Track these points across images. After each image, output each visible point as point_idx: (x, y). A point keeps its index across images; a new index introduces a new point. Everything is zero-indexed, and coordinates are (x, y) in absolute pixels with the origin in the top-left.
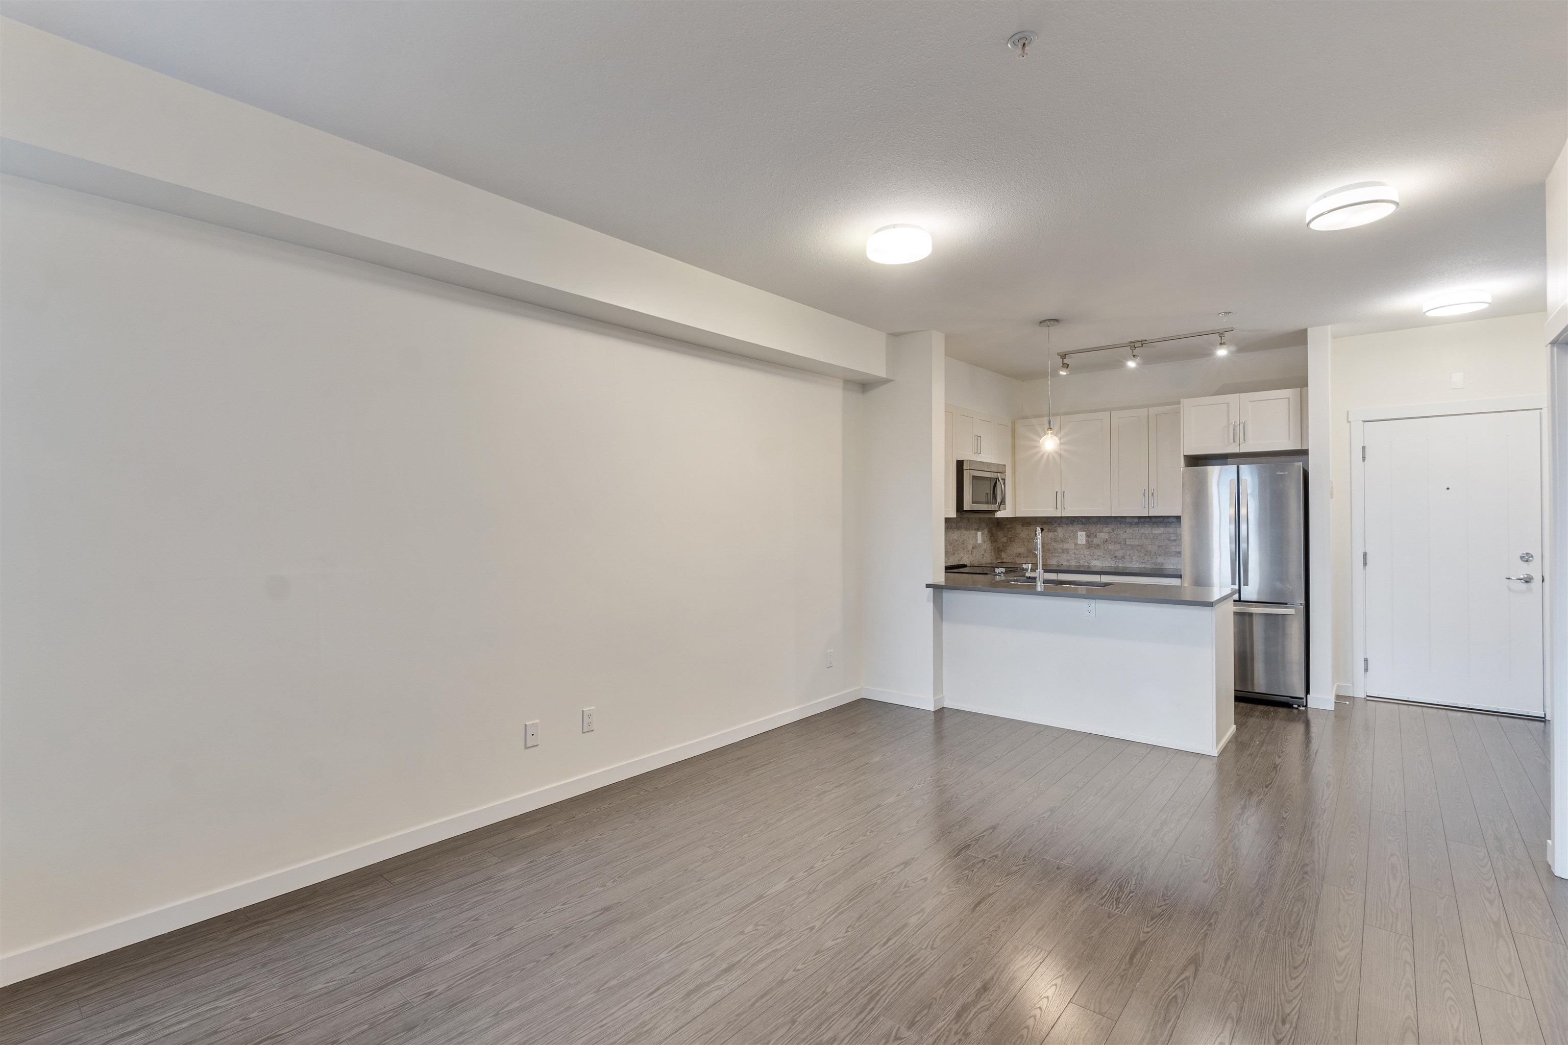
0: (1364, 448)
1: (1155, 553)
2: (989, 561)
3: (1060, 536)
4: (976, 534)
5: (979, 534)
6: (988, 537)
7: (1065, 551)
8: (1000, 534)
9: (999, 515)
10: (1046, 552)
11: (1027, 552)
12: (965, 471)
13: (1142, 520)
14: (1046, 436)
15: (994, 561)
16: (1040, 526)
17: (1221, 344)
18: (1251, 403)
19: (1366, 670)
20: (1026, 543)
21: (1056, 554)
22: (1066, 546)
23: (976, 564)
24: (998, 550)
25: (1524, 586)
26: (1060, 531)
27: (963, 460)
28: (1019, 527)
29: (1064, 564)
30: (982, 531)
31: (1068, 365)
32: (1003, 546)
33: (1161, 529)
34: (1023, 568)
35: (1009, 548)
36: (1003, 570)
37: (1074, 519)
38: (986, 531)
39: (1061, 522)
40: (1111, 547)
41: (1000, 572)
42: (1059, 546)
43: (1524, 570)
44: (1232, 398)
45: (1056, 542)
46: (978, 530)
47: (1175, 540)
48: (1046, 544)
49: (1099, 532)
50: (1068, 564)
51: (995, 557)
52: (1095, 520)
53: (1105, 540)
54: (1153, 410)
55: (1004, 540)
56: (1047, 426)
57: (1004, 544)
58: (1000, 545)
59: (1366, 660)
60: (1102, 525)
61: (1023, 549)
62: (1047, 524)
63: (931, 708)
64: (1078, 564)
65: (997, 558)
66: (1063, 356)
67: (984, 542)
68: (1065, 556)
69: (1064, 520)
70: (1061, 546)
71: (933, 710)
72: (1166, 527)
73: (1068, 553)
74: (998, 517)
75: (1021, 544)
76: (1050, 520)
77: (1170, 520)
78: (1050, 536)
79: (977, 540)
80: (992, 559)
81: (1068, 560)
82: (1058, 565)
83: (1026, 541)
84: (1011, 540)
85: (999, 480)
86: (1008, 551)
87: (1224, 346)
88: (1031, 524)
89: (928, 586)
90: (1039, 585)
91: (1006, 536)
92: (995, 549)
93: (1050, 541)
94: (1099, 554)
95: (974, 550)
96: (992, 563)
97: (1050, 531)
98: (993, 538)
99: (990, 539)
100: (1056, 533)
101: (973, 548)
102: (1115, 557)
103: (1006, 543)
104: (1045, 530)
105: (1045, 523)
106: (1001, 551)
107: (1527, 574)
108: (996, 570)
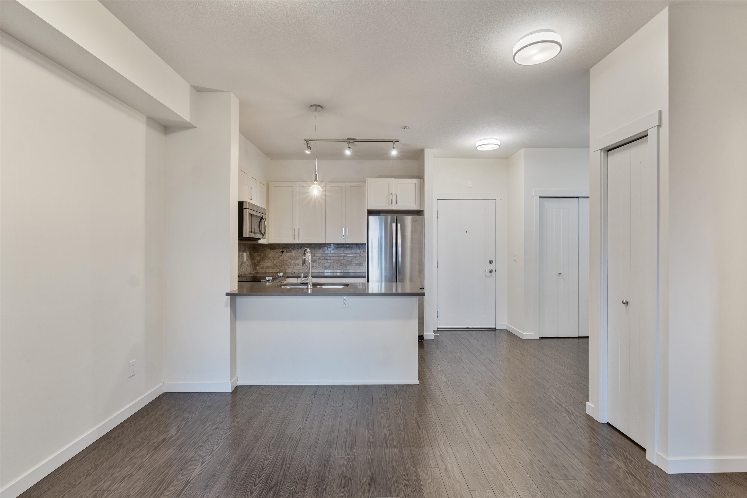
0: (438, 212)
1: (346, 264)
2: (249, 272)
3: (293, 255)
4: (243, 255)
5: (245, 254)
6: (249, 257)
7: (297, 264)
8: (256, 255)
9: (260, 242)
10: (285, 266)
11: (273, 266)
12: (244, 210)
13: (339, 246)
14: (314, 185)
15: (252, 272)
16: (281, 249)
17: (394, 148)
18: (399, 184)
19: (438, 317)
20: (273, 260)
21: (291, 267)
22: (297, 261)
23: (243, 274)
24: (255, 266)
25: (490, 274)
26: (293, 253)
27: (243, 202)
28: (268, 250)
29: (296, 272)
30: (246, 253)
31: (311, 148)
32: (258, 262)
33: (348, 251)
34: (279, 276)
35: (262, 264)
36: (271, 278)
37: (302, 245)
38: (248, 253)
39: (294, 247)
40: (322, 261)
41: (269, 279)
42: (293, 262)
43: (490, 267)
44: (391, 180)
45: (291, 259)
46: (243, 252)
47: (356, 257)
48: (285, 260)
49: (316, 253)
50: (298, 272)
51: (252, 269)
52: (314, 246)
53: (319, 257)
54: (348, 184)
55: (259, 258)
56: (313, 179)
57: (258, 261)
58: (256, 262)
59: (437, 312)
60: (318, 249)
61: (271, 264)
62: (286, 248)
63: (229, 389)
64: (304, 272)
65: (254, 270)
66: (308, 142)
67: (247, 260)
68: (296, 267)
69: (296, 246)
70: (294, 261)
71: (230, 391)
72: (351, 250)
73: (298, 266)
74: (260, 243)
75: (269, 261)
76: (287, 246)
77: (353, 246)
78: (287, 256)
79: (243, 259)
80: (251, 271)
81: (298, 270)
82: (292, 273)
83: (272, 259)
84: (263, 258)
85: (263, 218)
86: (261, 265)
87: (395, 149)
88: (276, 248)
89: (227, 294)
90: (309, 288)
91: (260, 256)
92: (252, 264)
93: (287, 258)
94: (316, 265)
95: (242, 265)
96: (251, 273)
97: (287, 252)
98: (252, 257)
99: (250, 258)
100: (291, 254)
101: (241, 264)
102: (325, 267)
103: (260, 260)
104: (285, 252)
105: (284, 248)
106: (256, 265)
107: (490, 269)
108: (266, 279)
